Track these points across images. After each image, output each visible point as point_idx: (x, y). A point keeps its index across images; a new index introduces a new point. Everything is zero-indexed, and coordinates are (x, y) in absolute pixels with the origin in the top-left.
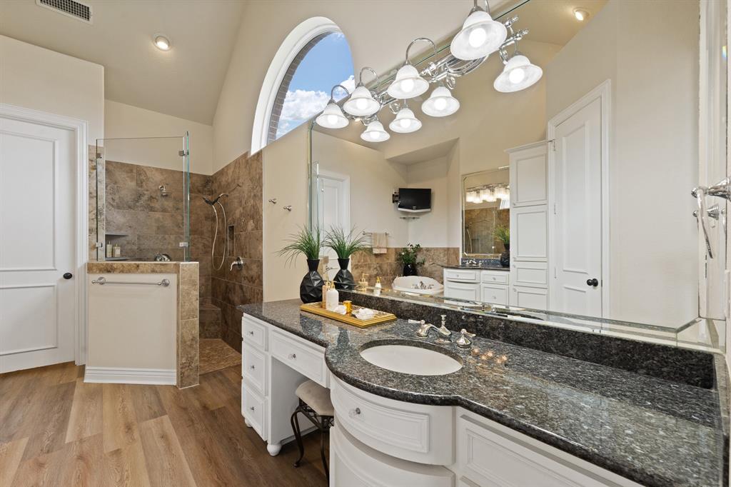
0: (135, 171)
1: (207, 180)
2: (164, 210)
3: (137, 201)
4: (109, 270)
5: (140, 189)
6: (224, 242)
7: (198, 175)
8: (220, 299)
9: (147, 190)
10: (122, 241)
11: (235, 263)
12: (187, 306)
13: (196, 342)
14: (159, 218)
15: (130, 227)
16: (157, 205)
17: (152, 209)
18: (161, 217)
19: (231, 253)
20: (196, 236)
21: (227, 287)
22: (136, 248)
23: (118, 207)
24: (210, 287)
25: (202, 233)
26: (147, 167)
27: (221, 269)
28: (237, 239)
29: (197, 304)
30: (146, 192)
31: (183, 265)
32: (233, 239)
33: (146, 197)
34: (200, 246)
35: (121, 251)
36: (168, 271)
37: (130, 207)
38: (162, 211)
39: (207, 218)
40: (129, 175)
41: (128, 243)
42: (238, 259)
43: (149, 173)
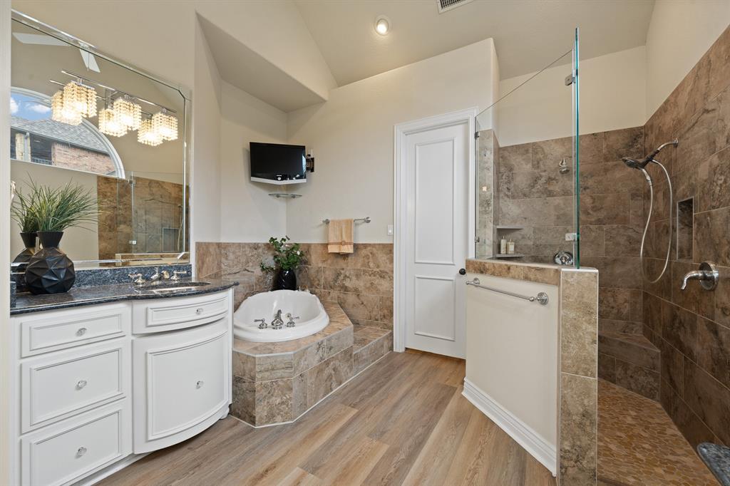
0: (531, 151)
1: (635, 135)
2: (566, 193)
3: (533, 187)
4: (482, 270)
5: (536, 171)
6: (667, 232)
7: (618, 132)
8: (659, 333)
9: (545, 171)
10: (517, 234)
11: (694, 274)
12: (574, 349)
13: (592, 423)
14: (559, 204)
15: (525, 218)
16: (556, 188)
17: (550, 194)
18: (561, 202)
19: (686, 252)
20: (615, 226)
21: (674, 317)
22: (532, 243)
23: (513, 197)
24: (639, 306)
25: (625, 220)
26: (544, 142)
27: (661, 281)
28: (699, 225)
29: (594, 350)
30: (543, 174)
31: (566, 274)
32: (690, 226)
33: (543, 180)
34: (622, 240)
35: (515, 247)
36: (546, 280)
37: (525, 195)
38: (563, 195)
39: (634, 196)
40: (525, 157)
41: (523, 238)
42: (704, 267)
43: (547, 149)
